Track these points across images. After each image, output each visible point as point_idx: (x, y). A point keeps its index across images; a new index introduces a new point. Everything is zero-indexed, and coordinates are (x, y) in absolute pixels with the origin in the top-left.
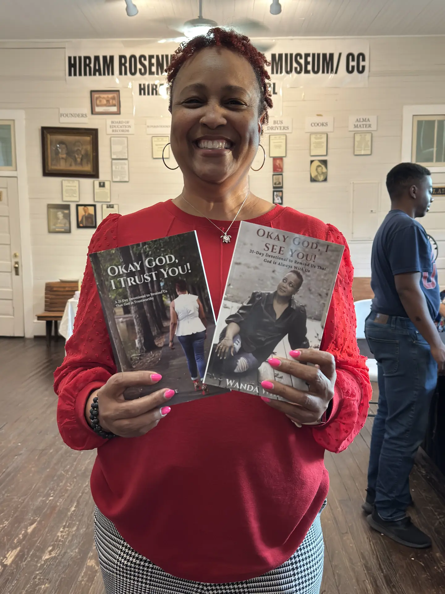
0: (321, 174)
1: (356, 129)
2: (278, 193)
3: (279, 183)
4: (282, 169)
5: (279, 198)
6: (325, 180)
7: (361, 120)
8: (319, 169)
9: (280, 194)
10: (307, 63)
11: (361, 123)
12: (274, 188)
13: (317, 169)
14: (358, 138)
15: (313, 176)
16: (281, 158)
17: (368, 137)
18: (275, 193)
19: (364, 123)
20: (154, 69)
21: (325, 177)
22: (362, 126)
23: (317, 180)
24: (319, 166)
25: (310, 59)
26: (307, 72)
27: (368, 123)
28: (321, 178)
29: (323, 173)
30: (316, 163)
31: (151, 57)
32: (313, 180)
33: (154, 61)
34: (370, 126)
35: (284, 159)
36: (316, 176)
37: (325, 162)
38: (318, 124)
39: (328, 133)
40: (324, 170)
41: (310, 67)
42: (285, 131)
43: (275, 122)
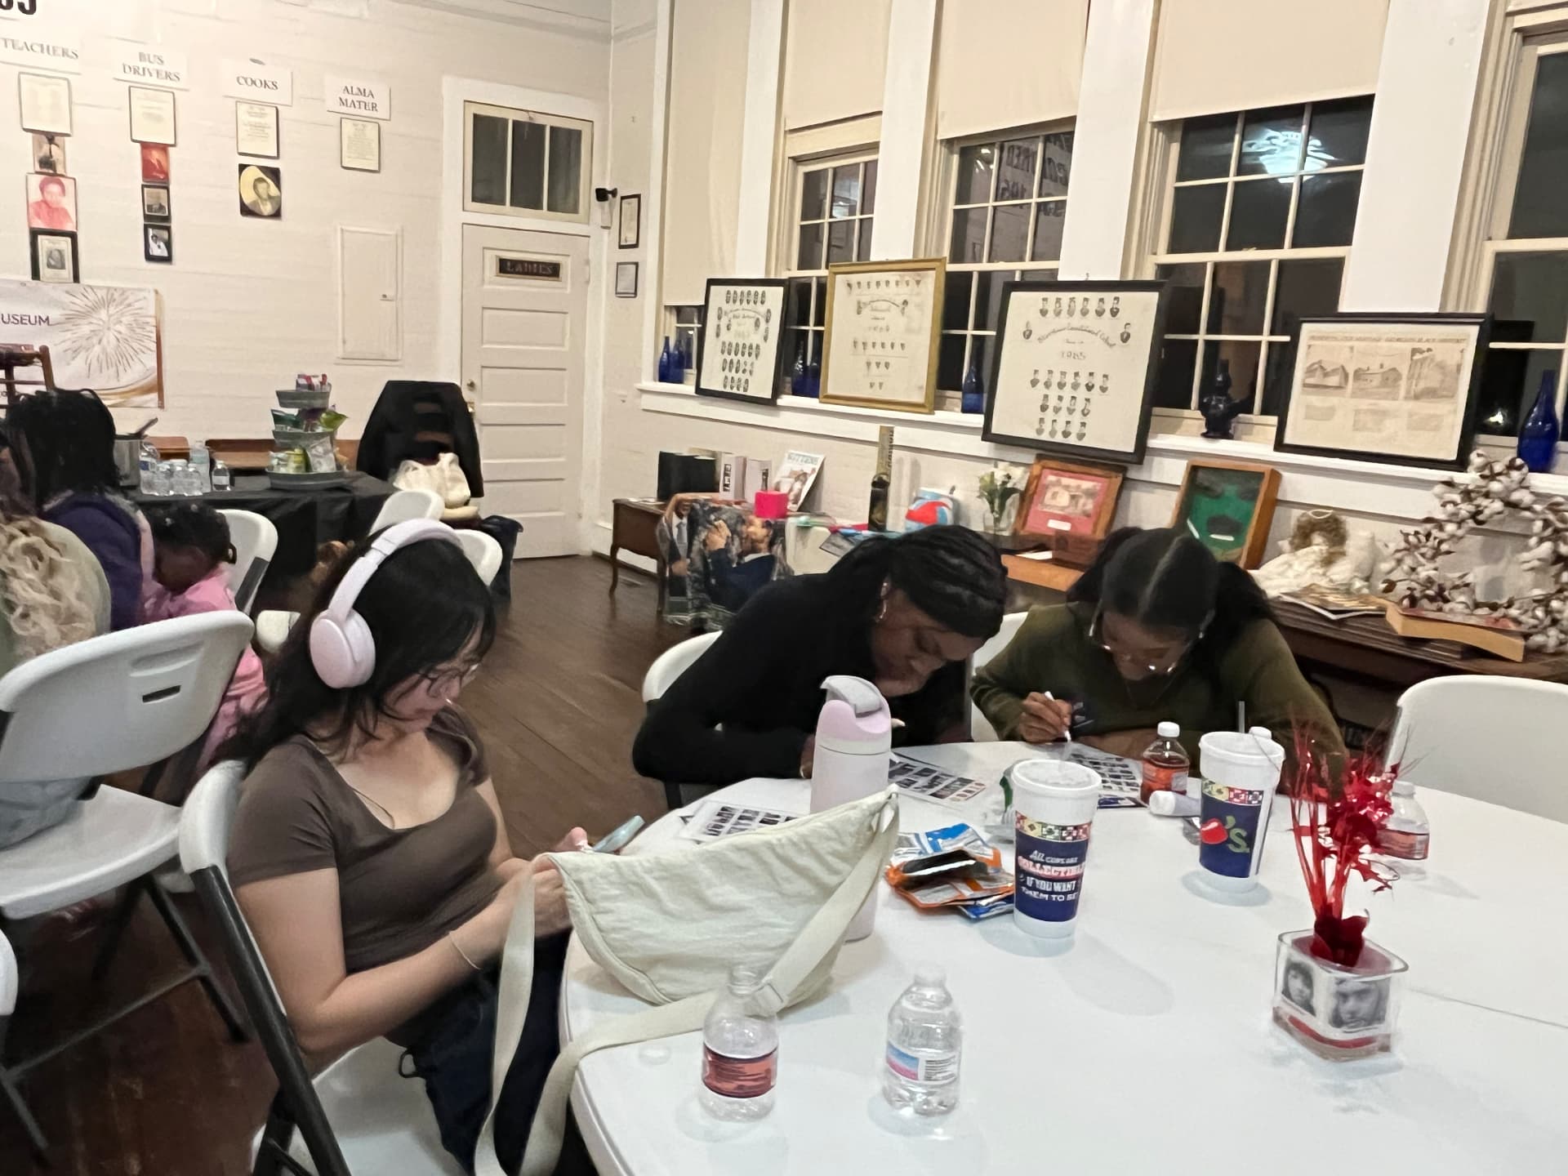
0: (266, 200)
1: (344, 109)
2: (157, 232)
3: (161, 207)
4: (165, 173)
5: (162, 245)
6: (277, 214)
7: (355, 91)
8: (261, 187)
9: (165, 235)
11: (356, 98)
12: (146, 217)
13: (255, 187)
14: (348, 127)
15: (247, 201)
16: (164, 148)
17: (371, 131)
18: (151, 232)
19: (362, 98)
21: (277, 207)
22: (357, 104)
23: (257, 211)
24: (260, 180)
27: (369, 100)
28: (267, 208)
29: (270, 197)
30: (252, 174)
32: (246, 211)
34: (374, 107)
35: (171, 149)
36: (255, 203)
37: (274, 174)
38: (254, 82)
39: (279, 108)
40: (274, 190)
42: (168, 83)
43: (142, 57)
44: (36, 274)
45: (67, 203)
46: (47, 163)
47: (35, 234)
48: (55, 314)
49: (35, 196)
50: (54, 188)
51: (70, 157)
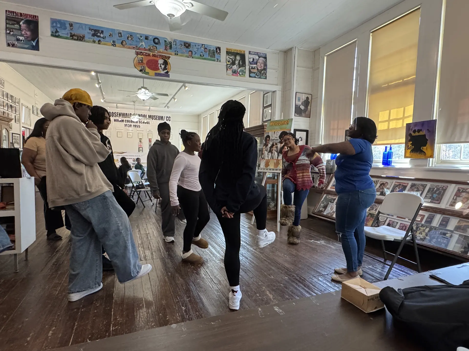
4: (151, 141)
10: (157, 118)
16: (151, 139)
18: (150, 147)
20: (118, 116)
25: (158, 117)
26: (157, 120)
31: (118, 113)
33: (118, 114)
41: (158, 119)
42: (152, 133)
43: (149, 130)
44: (139, 152)
45: (142, 145)
46: (140, 141)
47: (139, 148)
48: (140, 155)
49: (139, 144)
50: (141, 143)
51: (142, 141)
